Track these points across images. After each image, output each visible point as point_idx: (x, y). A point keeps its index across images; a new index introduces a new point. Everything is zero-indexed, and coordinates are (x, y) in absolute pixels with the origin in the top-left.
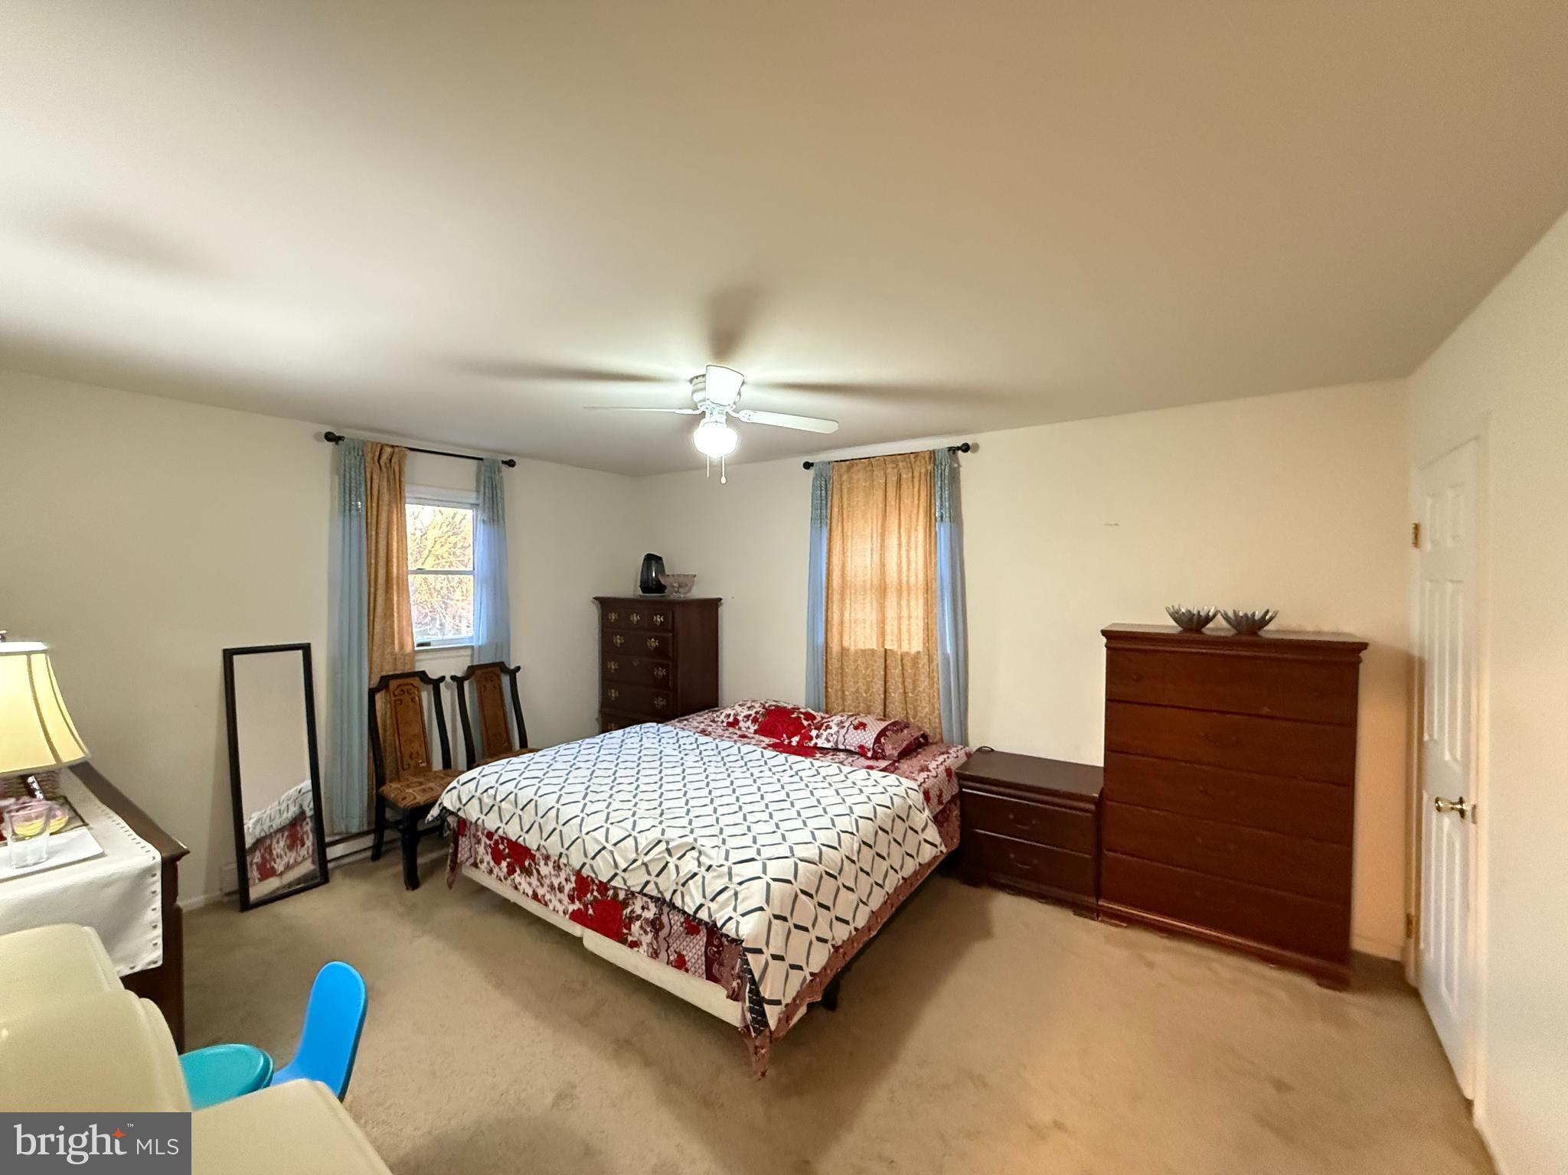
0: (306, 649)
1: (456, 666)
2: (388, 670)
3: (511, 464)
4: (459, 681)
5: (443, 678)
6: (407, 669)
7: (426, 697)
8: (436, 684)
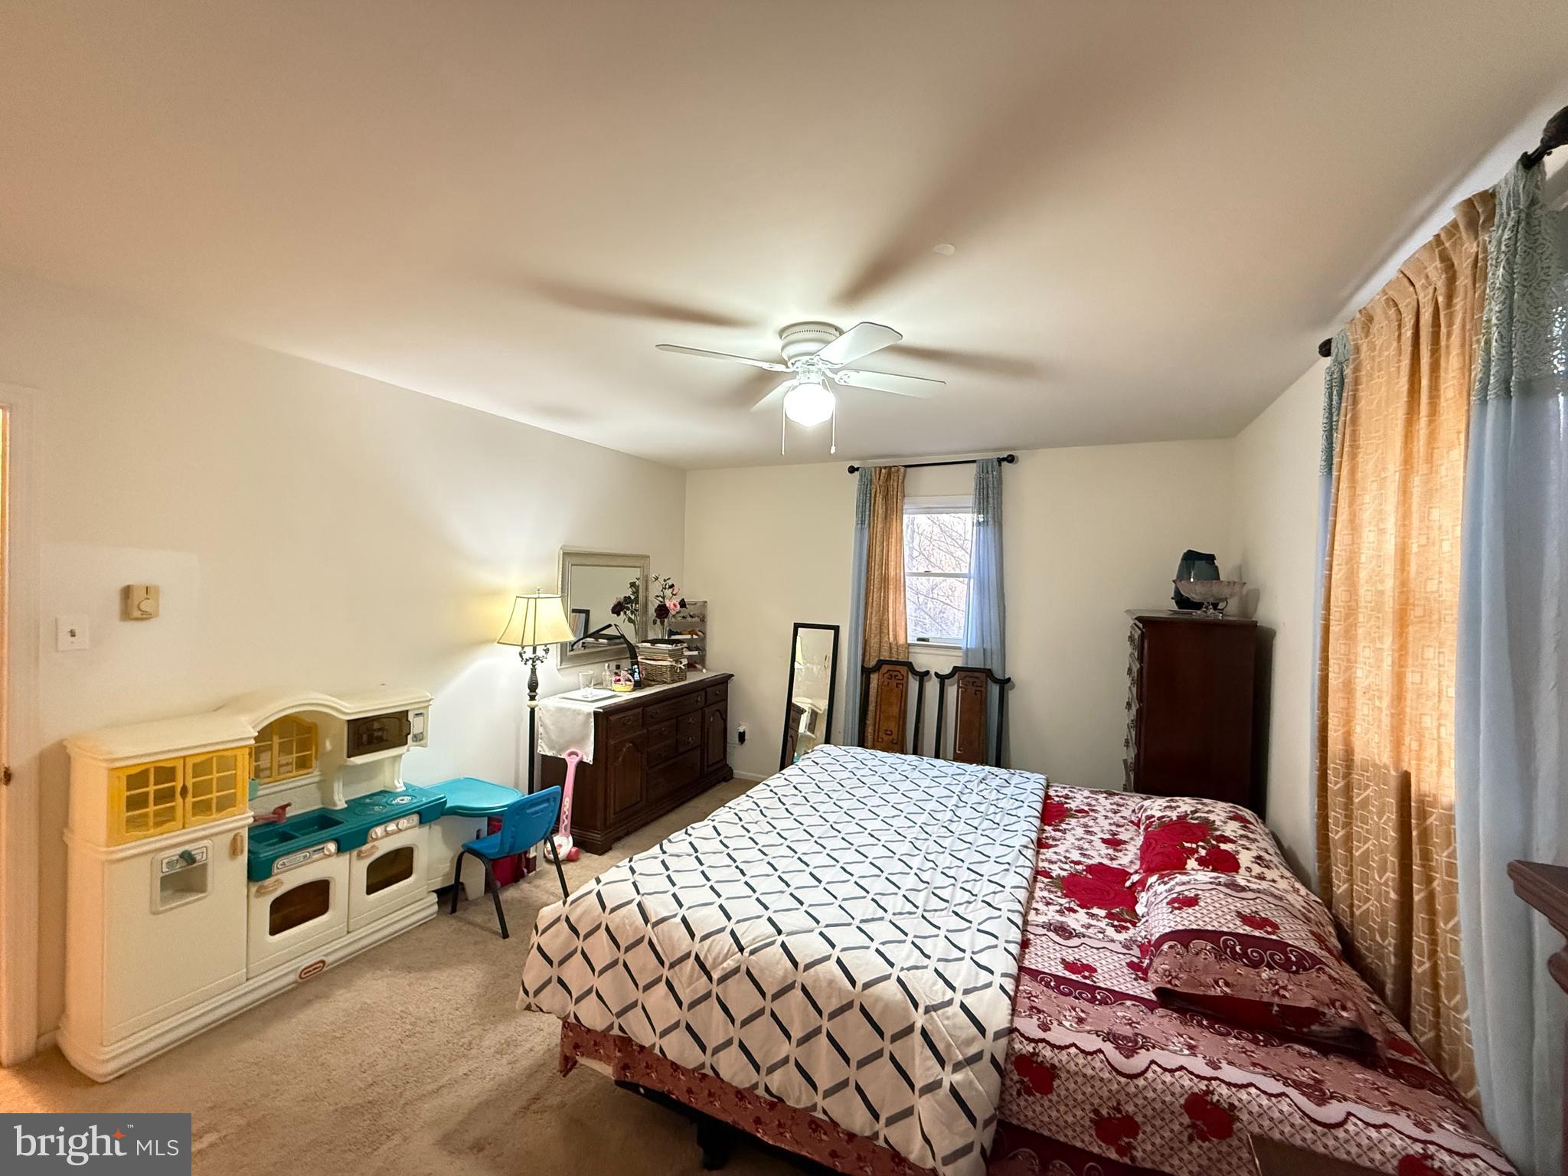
0: (836, 629)
1: (943, 665)
2: (885, 656)
3: (1011, 459)
4: (942, 679)
5: (927, 673)
6: (901, 658)
7: (913, 685)
8: (923, 676)
